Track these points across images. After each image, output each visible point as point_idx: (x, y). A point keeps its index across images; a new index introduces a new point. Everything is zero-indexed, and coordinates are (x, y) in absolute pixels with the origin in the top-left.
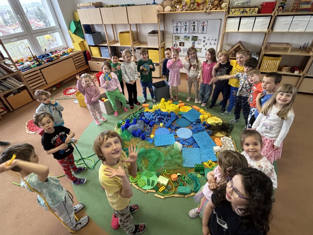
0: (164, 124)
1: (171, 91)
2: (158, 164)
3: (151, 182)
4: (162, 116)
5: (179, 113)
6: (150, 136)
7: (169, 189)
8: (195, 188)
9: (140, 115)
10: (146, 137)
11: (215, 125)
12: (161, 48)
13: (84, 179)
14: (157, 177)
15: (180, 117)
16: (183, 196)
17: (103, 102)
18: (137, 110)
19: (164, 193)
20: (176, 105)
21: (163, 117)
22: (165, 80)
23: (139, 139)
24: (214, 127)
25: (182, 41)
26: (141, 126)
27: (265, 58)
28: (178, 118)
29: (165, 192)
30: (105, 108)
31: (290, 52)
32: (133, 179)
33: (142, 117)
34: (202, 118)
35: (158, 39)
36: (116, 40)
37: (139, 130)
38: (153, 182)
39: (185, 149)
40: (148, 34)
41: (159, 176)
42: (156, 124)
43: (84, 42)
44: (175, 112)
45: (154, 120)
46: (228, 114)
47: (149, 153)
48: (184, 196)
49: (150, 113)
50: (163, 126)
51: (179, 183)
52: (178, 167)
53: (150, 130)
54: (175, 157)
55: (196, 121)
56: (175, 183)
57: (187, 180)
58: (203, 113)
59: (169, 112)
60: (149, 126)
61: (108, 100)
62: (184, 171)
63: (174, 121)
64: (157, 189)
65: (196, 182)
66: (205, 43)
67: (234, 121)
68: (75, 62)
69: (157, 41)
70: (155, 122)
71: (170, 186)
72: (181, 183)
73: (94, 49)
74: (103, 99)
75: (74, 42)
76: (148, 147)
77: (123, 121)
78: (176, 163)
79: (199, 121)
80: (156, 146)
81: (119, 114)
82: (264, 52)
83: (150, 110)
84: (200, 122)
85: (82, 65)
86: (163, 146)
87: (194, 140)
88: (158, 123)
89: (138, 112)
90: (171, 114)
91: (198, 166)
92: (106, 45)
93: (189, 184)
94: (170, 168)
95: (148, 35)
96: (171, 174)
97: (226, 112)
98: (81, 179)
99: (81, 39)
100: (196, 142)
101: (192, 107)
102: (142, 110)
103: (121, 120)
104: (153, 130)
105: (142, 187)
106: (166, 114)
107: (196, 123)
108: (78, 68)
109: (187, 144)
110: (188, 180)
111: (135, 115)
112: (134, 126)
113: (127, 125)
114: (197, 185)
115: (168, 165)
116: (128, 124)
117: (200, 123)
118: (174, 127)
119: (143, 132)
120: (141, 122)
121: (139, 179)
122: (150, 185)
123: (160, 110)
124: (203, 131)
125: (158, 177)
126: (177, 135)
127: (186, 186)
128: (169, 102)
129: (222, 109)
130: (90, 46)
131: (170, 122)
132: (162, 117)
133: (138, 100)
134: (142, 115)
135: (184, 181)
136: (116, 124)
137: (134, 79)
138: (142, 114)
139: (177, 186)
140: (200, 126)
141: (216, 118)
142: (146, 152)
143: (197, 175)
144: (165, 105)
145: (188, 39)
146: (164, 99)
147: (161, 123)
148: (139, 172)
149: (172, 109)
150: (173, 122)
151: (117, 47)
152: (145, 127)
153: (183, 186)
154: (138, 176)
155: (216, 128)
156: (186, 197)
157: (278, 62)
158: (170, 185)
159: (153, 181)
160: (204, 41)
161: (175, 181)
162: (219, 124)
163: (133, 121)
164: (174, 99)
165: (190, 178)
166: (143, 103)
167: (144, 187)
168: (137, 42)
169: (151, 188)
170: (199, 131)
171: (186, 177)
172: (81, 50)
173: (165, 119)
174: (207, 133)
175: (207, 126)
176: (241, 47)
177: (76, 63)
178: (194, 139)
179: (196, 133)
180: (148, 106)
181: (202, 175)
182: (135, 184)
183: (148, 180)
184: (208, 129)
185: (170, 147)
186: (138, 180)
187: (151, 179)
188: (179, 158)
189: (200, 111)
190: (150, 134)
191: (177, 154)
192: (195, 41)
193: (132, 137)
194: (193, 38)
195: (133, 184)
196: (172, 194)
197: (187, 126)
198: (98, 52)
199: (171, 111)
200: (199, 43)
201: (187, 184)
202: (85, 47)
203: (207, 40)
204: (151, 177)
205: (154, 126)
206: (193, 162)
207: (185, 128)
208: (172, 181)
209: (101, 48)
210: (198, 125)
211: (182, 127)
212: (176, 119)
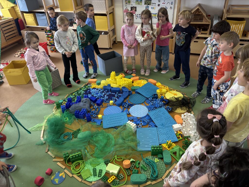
0: (115, 101)
2: (108, 150)
3: (98, 172)
4: (112, 92)
5: (133, 88)
6: (98, 117)
7: (121, 179)
8: (152, 176)
9: (86, 92)
10: (92, 118)
11: (175, 100)
12: (110, 14)
13: (14, 166)
15: (134, 93)
16: (137, 186)
18: (82, 87)
19: (115, 184)
20: (129, 79)
21: (114, 94)
23: (83, 122)
24: (173, 103)
25: (134, 5)
26: (86, 105)
28: (131, 94)
29: (116, 182)
32: (75, 170)
33: (88, 94)
34: (159, 93)
35: (105, 2)
36: (56, 5)
37: (83, 110)
38: (101, 171)
39: (140, 129)
41: (108, 164)
42: (105, 102)
43: (15, 7)
44: (127, 87)
45: (103, 98)
47: (96, 136)
48: (139, 186)
49: (97, 89)
50: (114, 104)
51: (132, 170)
52: (131, 152)
53: (98, 110)
54: (127, 139)
55: (153, 96)
56: (128, 171)
57: (142, 166)
58: (161, 87)
59: (121, 87)
60: (96, 104)
62: (139, 156)
63: (127, 97)
64: (106, 179)
65: (153, 168)
67: (196, 95)
68: (4, 32)
69: (105, 5)
70: (104, 100)
71: (122, 175)
72: (135, 171)
73: (27, 16)
75: (3, 8)
76: (94, 130)
77: (64, 101)
78: (129, 147)
79: (156, 96)
80: (104, 128)
82: (226, 15)
83: (97, 86)
84: (157, 98)
85: (14, 35)
86: (113, 127)
87: (151, 118)
88: (108, 101)
89: (83, 89)
90: (124, 89)
91: (155, 148)
92: (43, 11)
93: (144, 170)
94: (121, 153)
96: (123, 161)
99: (11, 5)
100: (152, 121)
101: (147, 81)
102: (88, 87)
103: (61, 99)
104: (102, 109)
105: (86, 179)
106: (118, 90)
107: (153, 98)
108: (8, 39)
109: (142, 123)
110: (144, 166)
111: (79, 93)
112: (77, 105)
113: (68, 105)
114: (155, 171)
115: (119, 150)
116: (70, 104)
117: (157, 99)
118: (127, 104)
119: (89, 112)
120: (86, 100)
121: (83, 168)
122: (96, 176)
123: (110, 86)
124: (161, 107)
125: (107, 164)
126: (130, 113)
127: (141, 173)
128: (120, 76)
130: (23, 12)
131: (121, 99)
132: (112, 93)
134: (88, 92)
135: (139, 167)
138: (88, 91)
140: (157, 102)
141: (175, 92)
142: (92, 136)
143: (155, 159)
144: (115, 79)
145: (140, 3)
146: (114, 72)
147: (112, 100)
148: (82, 161)
149: (124, 84)
150: (125, 99)
152: (91, 106)
153: (138, 173)
154: (82, 166)
155: (175, 103)
157: (242, 26)
158: (121, 174)
159: (100, 170)
160: (159, 5)
161: (127, 169)
162: (180, 98)
163: (76, 100)
165: (146, 163)
167: (89, 179)
168: (80, 7)
169: (98, 179)
170: (156, 108)
171: (141, 163)
172: (12, 18)
173: (116, 96)
174: (166, 109)
175: (165, 101)
176: (201, 10)
177: (6, 34)
178: (150, 117)
179: (153, 110)
180: (95, 82)
181: (160, 160)
182: (77, 176)
183: (95, 170)
184: (167, 105)
185: (122, 128)
186: (81, 171)
187: (98, 168)
188: (133, 140)
189: (157, 84)
190: (97, 114)
191: (130, 136)
192: (148, 6)
193: (75, 119)
194: (146, 2)
195: (75, 176)
196: (123, 185)
197: (142, 102)
198: (33, 20)
199: (123, 86)
200: (153, 8)
201: (143, 171)
202: (17, 14)
203: (162, 3)
204: (98, 165)
205: (102, 105)
206: (149, 144)
207: (140, 105)
208: (124, 169)
209: (36, 14)
210: (154, 101)
211: (136, 104)
212: (129, 95)
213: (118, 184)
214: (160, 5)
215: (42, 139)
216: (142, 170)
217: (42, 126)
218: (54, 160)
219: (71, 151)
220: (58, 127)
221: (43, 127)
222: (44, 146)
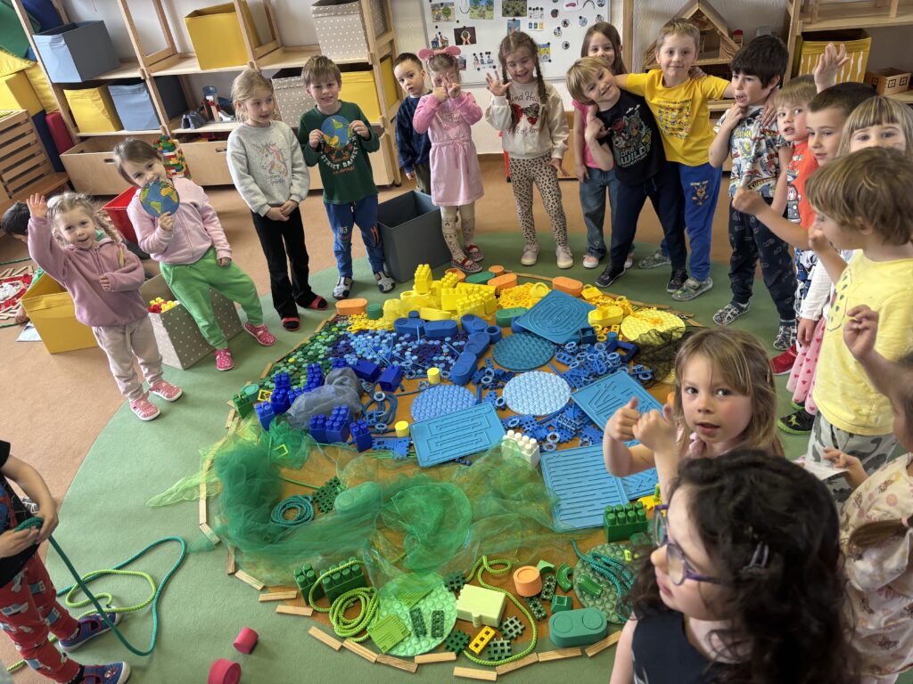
0: (444, 369)
1: (447, 230)
2: (449, 539)
3: (428, 620)
4: (428, 339)
5: (503, 317)
6: (394, 430)
7: (514, 634)
9: (334, 348)
10: (373, 436)
11: (658, 343)
12: (382, 60)
13: (120, 666)
14: (451, 596)
15: (507, 332)
16: (576, 652)
17: (158, 315)
18: (317, 331)
19: (496, 656)
20: (483, 286)
21: (437, 343)
22: (418, 190)
23: (344, 451)
24: (653, 352)
25: (466, 21)
26: (344, 393)
27: (809, 47)
28: (500, 337)
29: (499, 648)
30: (168, 339)
31: (898, 15)
32: (345, 624)
33: (342, 354)
34: (600, 322)
35: (363, 21)
36: (179, 50)
37: (339, 410)
38: (438, 617)
39: (550, 456)
40: (315, 8)
41: (459, 588)
42: (411, 374)
43: (28, 72)
44: (482, 314)
45: (400, 361)
46: (700, 287)
47: (400, 497)
48: (583, 651)
49: (374, 335)
50: (442, 379)
51: (551, 601)
52: (534, 537)
53: (388, 405)
54: (515, 495)
55: (578, 337)
56: (535, 606)
57: (582, 580)
58: (600, 301)
59: (457, 318)
60: (378, 386)
61: (177, 303)
62: (565, 548)
63: (486, 350)
64: (461, 643)
65: (622, 583)
66: (558, 22)
67: (729, 314)
69: (361, 32)
70: (403, 368)
71: (517, 623)
72: (561, 601)
73: (79, 100)
74: (153, 303)
76: (390, 477)
77: (261, 387)
78: (526, 521)
79: (589, 334)
80: (425, 465)
81: (236, 357)
82: (799, 23)
83: (371, 322)
84: (593, 340)
85: (34, 174)
86: (454, 460)
87: (584, 413)
88: (420, 371)
89: (322, 340)
90: (469, 324)
91: (621, 515)
92: (136, 74)
93: (592, 596)
94: (499, 546)
95: (315, 12)
96: (511, 572)
97: (691, 282)
98: (103, 669)
99: (14, 63)
100: (591, 422)
101: (549, 284)
102: (340, 330)
103: (249, 383)
104: (402, 402)
105: (391, 649)
106: (448, 327)
107: (579, 344)
108: (15, 191)
109: (557, 435)
110: (588, 579)
111: (310, 353)
112: (314, 394)
113: (282, 400)
115: (492, 537)
116: (285, 395)
117: (593, 344)
118: (489, 373)
119: (357, 415)
120: (341, 375)
121: (374, 615)
122: (425, 633)
123: (418, 317)
124: (614, 371)
125: (457, 592)
126: (505, 406)
127: (584, 607)
128: (450, 277)
129: (674, 273)
130: (60, 87)
131: (467, 359)
132: (431, 342)
133: (313, 290)
134: (340, 347)
135: (572, 588)
136: (231, 403)
137: (291, 195)
138: (343, 342)
139: (545, 617)
140: (596, 355)
141: (653, 313)
142: (385, 498)
143: (623, 554)
144: (433, 292)
145: (487, 13)
146: (427, 266)
147: (433, 366)
148: (368, 589)
149: (469, 304)
150: (480, 356)
151: (187, 76)
152: (361, 393)
153: (572, 609)
154: (367, 607)
155: (661, 352)
156: (590, 655)
157: (861, 58)
158: (513, 619)
159: (436, 613)
160: (555, 13)
161: (531, 599)
162: (674, 334)
163: (303, 380)
164: (468, 263)
165: (593, 570)
166: (339, 299)
167: (401, 648)
168: (271, 46)
169: (433, 646)
170: (597, 376)
171: (575, 574)
172: (22, 111)
173: (446, 350)
174: (632, 376)
175: (624, 349)
176: (707, 15)
178: (581, 410)
179: (585, 383)
180: (363, 309)
182: (358, 642)
183: (416, 614)
184: (632, 363)
185: (488, 460)
186: (369, 624)
187: (427, 608)
188: (535, 497)
189: (585, 294)
190: (390, 420)
191: (520, 484)
192: (517, 18)
193: (312, 447)
194: (508, 6)
195: (351, 644)
196: (527, 655)
197: (541, 363)
198: (100, 111)
199: (465, 313)
200: (536, 24)
201: (587, 598)
202: (40, 96)
203: (567, 6)
204: (424, 597)
205: (402, 387)
206: (593, 505)
207: (536, 372)
208: (520, 598)
209: (112, 89)
210: (586, 354)
211: (522, 371)
212: (492, 342)
213: (506, 653)
214: (560, 14)
215: (207, 530)
216: (583, 596)
217: (198, 486)
218: (263, 597)
219: (320, 558)
220: (258, 482)
221: (203, 489)
222: (220, 552)
